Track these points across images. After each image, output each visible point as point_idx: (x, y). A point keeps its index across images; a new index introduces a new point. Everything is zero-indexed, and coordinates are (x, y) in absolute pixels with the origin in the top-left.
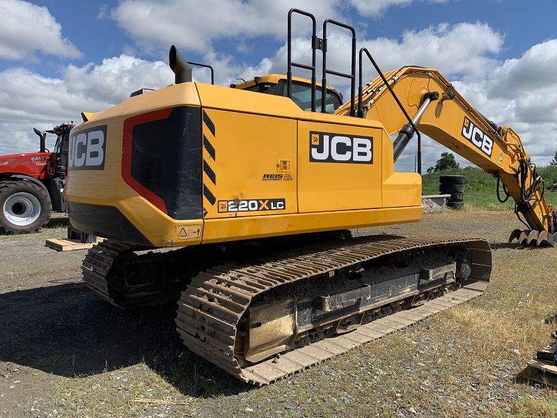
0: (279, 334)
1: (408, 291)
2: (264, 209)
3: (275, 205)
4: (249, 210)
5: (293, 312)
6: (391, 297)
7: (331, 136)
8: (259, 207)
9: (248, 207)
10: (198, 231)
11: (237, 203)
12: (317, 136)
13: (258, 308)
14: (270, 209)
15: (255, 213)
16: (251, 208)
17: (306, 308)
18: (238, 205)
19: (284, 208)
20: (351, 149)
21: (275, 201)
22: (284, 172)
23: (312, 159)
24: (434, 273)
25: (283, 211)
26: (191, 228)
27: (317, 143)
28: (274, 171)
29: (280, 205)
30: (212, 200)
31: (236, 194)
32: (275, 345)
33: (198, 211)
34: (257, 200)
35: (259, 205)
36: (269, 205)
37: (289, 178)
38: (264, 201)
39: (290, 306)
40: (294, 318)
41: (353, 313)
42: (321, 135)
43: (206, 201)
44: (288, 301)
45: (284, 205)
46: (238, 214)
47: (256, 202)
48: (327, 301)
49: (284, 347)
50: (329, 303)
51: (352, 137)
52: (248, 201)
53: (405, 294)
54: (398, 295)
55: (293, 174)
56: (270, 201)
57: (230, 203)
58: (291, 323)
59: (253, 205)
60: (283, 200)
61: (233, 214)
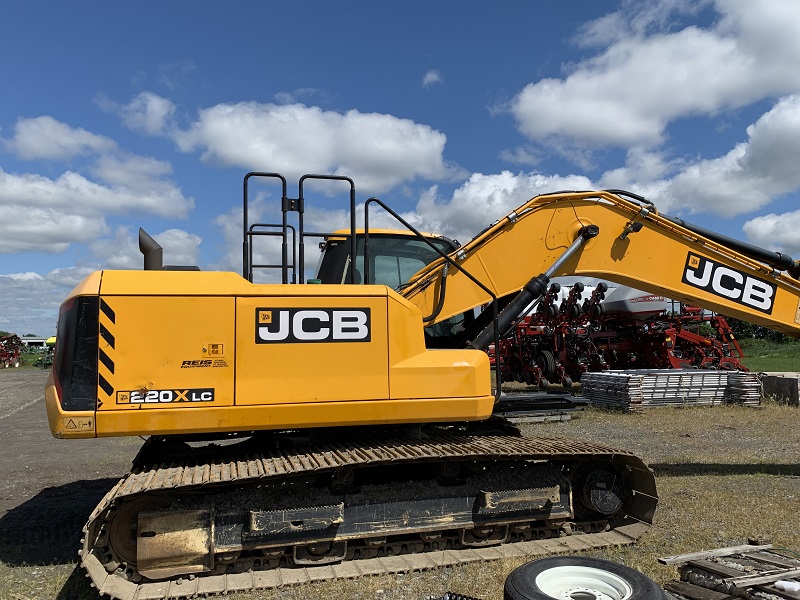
0: (183, 550)
1: (447, 521)
2: (181, 401)
3: (198, 396)
4: (159, 402)
5: (208, 525)
6: (406, 526)
7: (293, 311)
8: (174, 397)
9: (158, 398)
10: (90, 423)
11: (143, 393)
12: (269, 313)
13: (151, 515)
14: (191, 401)
15: (167, 405)
16: (162, 399)
17: (232, 523)
18: (145, 396)
19: (212, 400)
20: (329, 325)
21: (199, 392)
22: (214, 358)
23: (259, 340)
24: (495, 499)
25: (211, 404)
26: (80, 419)
27: (269, 321)
28: (199, 357)
29: (206, 396)
30: (109, 390)
31: (144, 384)
32: (182, 562)
33: (91, 402)
34: (173, 391)
35: (175, 396)
36: (189, 396)
37: (222, 364)
38: (182, 391)
39: (204, 518)
40: (210, 534)
41: (321, 540)
42: (276, 312)
43: (101, 391)
44: (201, 512)
45: (213, 396)
46: (143, 406)
47: (170, 393)
48: (253, 517)
49: (200, 567)
50: (256, 520)
51: (330, 311)
52: (159, 391)
53: (442, 525)
54: (423, 524)
55: (229, 359)
56: (191, 391)
57: (133, 394)
58: (205, 538)
59: (166, 396)
60: (212, 390)
61: (137, 406)
